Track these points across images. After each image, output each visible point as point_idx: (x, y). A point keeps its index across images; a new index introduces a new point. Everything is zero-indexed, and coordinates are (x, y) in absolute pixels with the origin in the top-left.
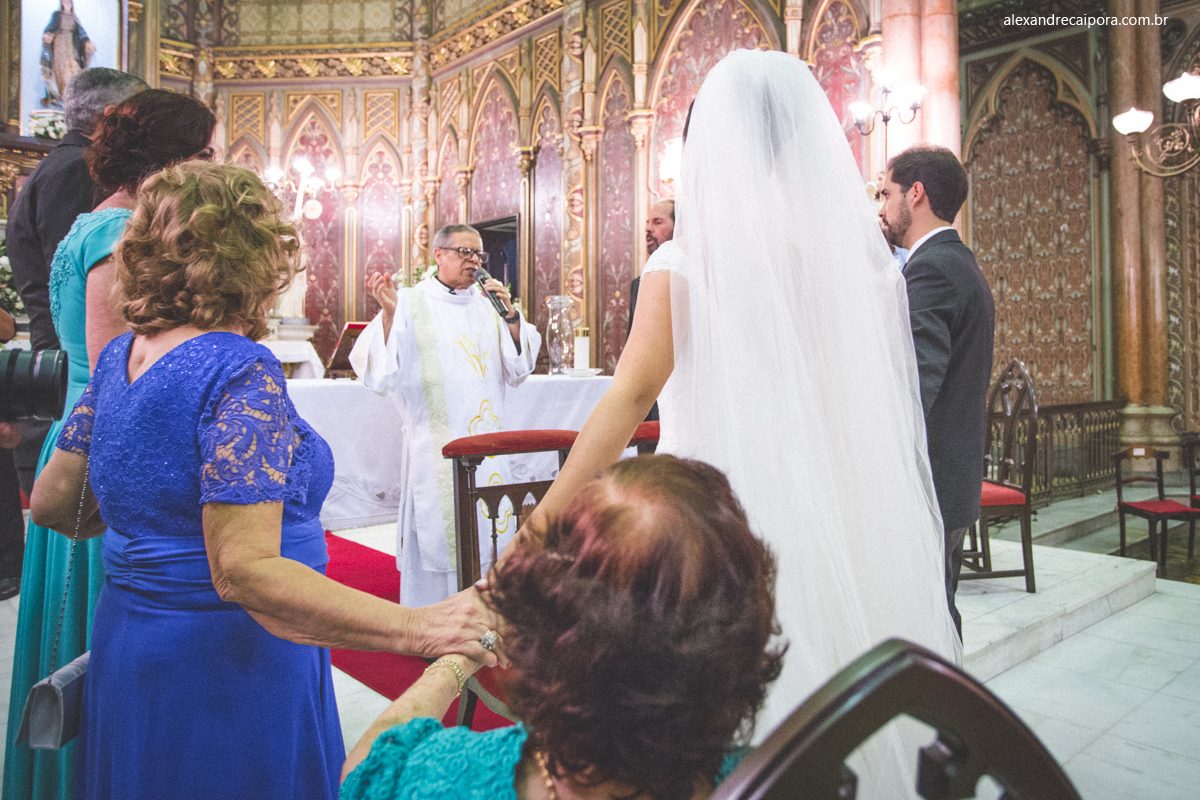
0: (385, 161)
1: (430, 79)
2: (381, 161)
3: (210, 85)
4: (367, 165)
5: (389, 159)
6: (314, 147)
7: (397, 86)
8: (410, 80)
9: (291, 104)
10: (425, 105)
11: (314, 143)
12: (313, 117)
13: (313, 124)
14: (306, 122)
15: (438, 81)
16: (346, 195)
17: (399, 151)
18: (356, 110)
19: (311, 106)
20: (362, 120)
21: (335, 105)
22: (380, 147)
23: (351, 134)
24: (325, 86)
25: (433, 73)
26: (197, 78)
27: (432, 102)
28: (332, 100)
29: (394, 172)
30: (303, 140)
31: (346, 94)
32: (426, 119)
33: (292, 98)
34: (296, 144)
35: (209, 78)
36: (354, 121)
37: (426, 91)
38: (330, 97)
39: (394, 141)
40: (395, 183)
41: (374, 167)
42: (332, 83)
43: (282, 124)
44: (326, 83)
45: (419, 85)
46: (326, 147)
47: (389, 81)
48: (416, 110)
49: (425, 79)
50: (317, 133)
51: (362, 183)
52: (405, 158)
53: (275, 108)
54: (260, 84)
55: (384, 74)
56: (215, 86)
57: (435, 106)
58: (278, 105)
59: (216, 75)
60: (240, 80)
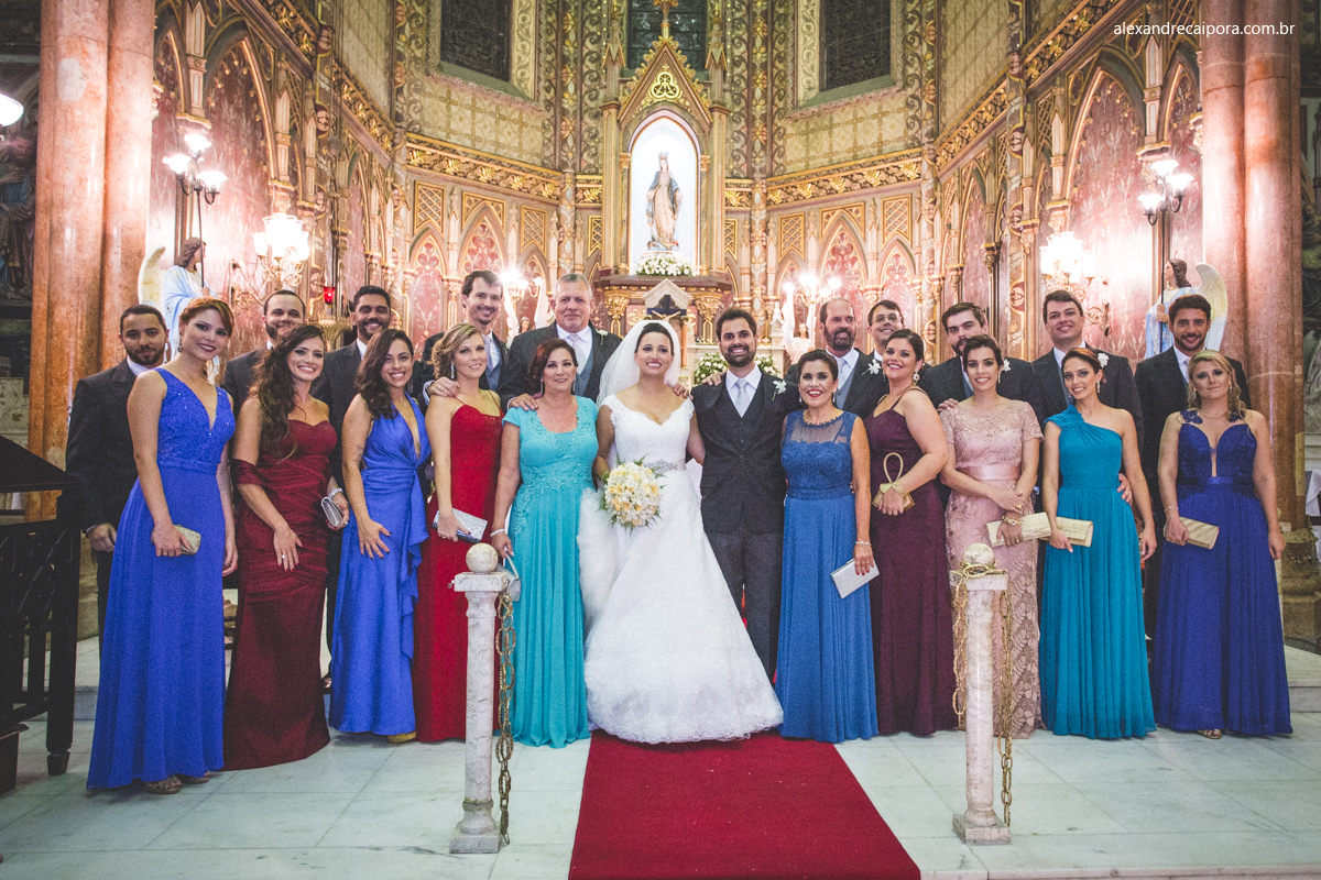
0: (901, 263)
1: (937, 180)
2: (897, 263)
3: (764, 212)
4: (885, 269)
5: (904, 261)
6: (843, 256)
7: (911, 190)
8: (920, 185)
9: (825, 220)
10: (932, 206)
11: (843, 252)
12: (842, 229)
13: (842, 235)
14: (836, 234)
15: (943, 181)
16: (867, 298)
17: (913, 252)
18: (876, 219)
19: (841, 220)
20: (881, 227)
21: (859, 215)
22: (896, 250)
23: (872, 242)
24: (851, 200)
25: (939, 174)
26: (753, 207)
27: (938, 202)
28: (857, 212)
29: (908, 273)
30: (835, 251)
31: (868, 204)
32: (933, 220)
33: (825, 214)
34: (829, 256)
35: (762, 206)
36: (874, 230)
37: (932, 193)
38: (854, 209)
39: (908, 243)
40: (908, 283)
41: (891, 269)
42: (856, 196)
43: (817, 238)
44: (852, 196)
45: (927, 187)
46: (851, 256)
47: (904, 187)
48: (924, 212)
49: (931, 181)
50: (845, 244)
51: (881, 286)
52: (916, 258)
53: (812, 225)
54: (802, 206)
55: (899, 181)
56: (768, 211)
57: (940, 207)
58: (814, 222)
59: (768, 203)
60: (786, 205)
